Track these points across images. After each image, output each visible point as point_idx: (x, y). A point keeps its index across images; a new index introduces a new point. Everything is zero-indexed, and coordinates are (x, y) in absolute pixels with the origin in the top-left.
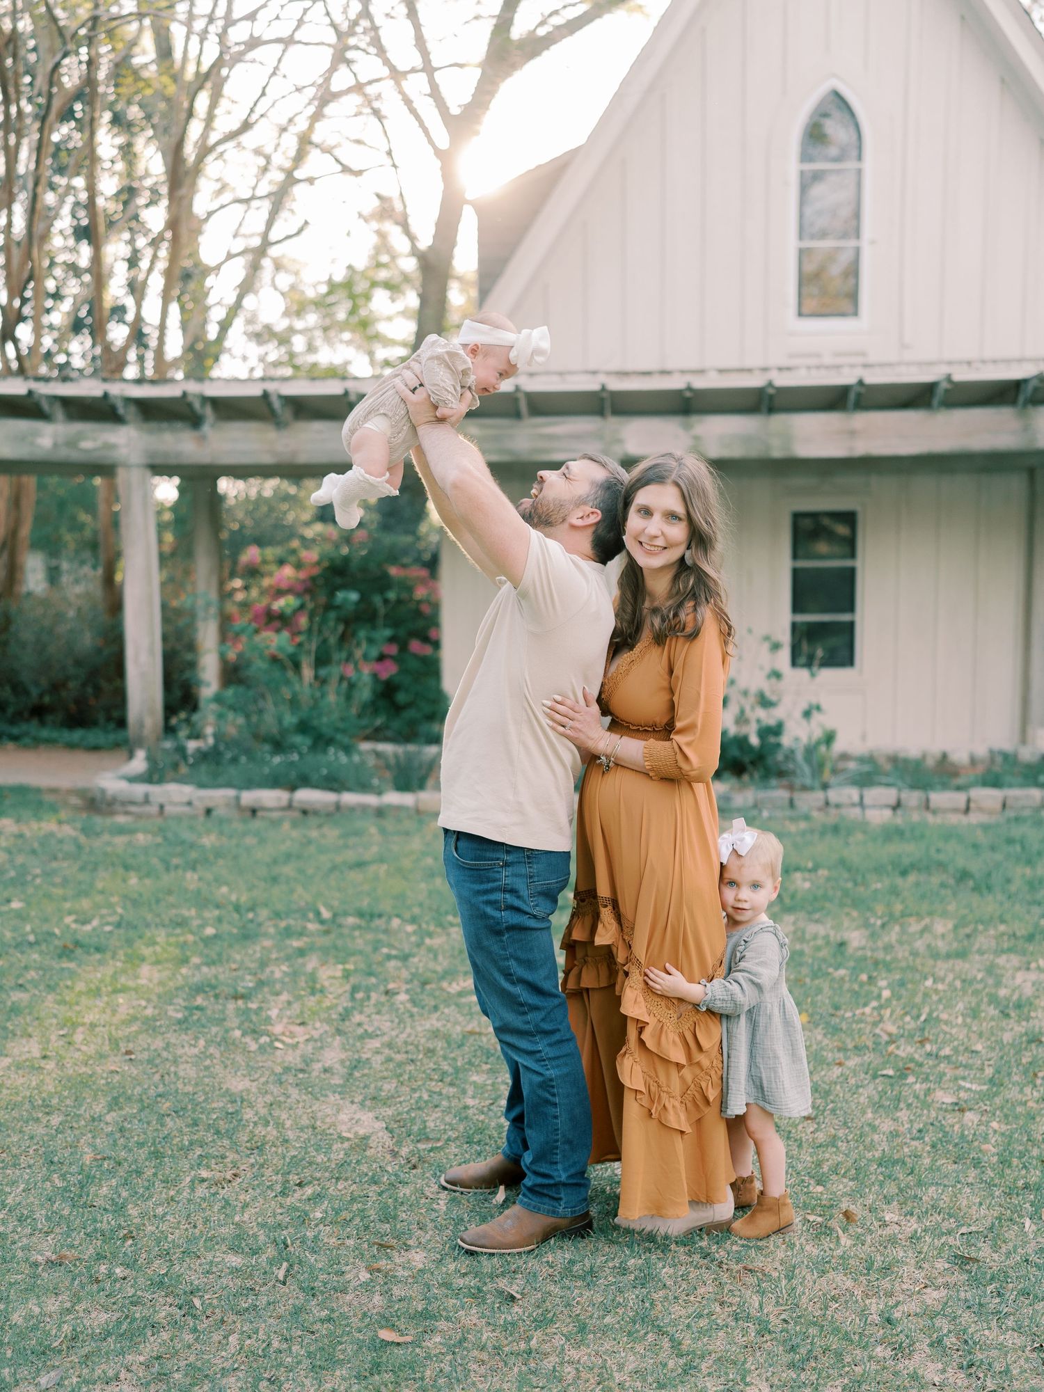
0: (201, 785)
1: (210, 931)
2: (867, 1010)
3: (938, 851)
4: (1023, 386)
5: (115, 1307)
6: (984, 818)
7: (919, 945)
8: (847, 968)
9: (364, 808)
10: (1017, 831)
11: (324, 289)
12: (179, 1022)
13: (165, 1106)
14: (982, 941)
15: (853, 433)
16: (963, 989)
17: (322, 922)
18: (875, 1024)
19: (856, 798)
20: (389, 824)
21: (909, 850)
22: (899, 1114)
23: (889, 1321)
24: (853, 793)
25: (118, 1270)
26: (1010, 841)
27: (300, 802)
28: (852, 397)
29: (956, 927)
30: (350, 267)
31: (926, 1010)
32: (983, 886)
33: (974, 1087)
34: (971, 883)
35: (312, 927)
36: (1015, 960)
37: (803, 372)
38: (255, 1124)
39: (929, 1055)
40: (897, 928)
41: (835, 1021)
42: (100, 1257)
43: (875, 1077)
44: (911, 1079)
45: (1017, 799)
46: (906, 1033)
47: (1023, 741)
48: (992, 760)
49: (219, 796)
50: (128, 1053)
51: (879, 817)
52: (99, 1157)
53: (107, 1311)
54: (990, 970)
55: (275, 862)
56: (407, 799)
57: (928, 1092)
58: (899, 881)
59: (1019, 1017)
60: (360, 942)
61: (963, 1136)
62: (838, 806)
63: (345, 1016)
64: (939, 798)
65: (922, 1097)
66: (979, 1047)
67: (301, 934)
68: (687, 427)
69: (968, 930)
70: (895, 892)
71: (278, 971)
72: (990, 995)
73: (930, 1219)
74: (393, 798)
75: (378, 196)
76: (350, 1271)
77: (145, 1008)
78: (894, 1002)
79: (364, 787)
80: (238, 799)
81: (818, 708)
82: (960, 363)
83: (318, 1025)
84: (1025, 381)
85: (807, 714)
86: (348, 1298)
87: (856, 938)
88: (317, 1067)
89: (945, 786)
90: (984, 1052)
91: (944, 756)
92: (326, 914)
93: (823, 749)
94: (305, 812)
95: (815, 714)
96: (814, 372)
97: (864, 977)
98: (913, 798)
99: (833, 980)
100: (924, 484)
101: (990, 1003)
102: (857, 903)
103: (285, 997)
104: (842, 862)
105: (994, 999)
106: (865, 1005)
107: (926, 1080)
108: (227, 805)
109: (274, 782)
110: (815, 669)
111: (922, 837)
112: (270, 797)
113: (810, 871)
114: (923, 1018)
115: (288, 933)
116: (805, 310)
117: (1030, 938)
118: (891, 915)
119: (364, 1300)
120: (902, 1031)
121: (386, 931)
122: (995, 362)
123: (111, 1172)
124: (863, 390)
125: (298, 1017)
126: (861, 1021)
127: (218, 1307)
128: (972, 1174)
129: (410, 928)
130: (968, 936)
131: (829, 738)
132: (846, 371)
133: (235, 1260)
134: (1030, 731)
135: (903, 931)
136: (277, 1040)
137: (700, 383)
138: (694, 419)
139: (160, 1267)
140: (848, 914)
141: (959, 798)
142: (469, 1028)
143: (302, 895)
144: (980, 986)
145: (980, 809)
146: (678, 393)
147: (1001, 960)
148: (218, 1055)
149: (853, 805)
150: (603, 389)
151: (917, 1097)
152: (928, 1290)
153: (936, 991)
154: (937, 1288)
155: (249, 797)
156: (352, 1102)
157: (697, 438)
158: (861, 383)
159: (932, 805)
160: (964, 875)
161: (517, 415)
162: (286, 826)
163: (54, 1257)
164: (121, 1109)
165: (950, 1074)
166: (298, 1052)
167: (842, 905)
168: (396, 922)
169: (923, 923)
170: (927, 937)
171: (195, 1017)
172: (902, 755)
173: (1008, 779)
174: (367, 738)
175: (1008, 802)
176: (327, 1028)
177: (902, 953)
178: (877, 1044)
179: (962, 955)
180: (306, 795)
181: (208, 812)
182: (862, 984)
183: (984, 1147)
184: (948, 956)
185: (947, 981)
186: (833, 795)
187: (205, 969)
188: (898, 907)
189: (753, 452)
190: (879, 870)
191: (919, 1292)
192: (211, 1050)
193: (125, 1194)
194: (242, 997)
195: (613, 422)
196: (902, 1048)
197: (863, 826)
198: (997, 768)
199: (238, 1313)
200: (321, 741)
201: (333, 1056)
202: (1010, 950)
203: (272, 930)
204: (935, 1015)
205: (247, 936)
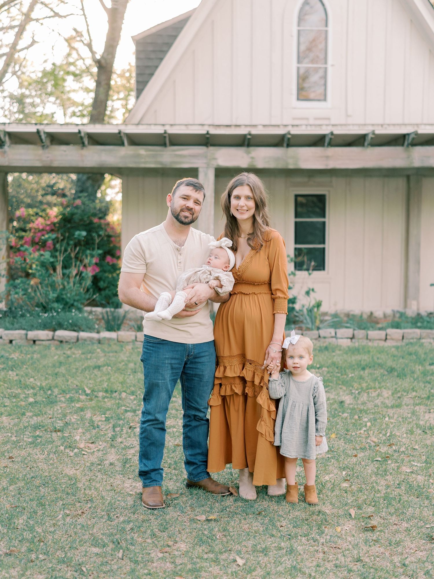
0: (7, 329)
1: (31, 400)
2: (362, 431)
3: (378, 358)
4: (407, 137)
5: (45, 572)
6: (394, 344)
7: (378, 402)
8: (348, 413)
9: (91, 339)
10: (412, 349)
11: (40, 75)
12: (31, 443)
13: (37, 482)
14: (406, 400)
15: (327, 157)
16: (403, 421)
17: (87, 395)
18: (367, 438)
19: (333, 334)
20: (105, 347)
21: (365, 358)
22: (387, 477)
23: (404, 565)
24: (332, 331)
25: (41, 556)
26: (410, 354)
27: (59, 337)
28: (327, 140)
29: (393, 394)
30: (54, 64)
31: (389, 431)
32: (401, 375)
33: (419, 465)
34: (396, 374)
35: (83, 397)
36: (422, 408)
37: (304, 127)
38: (85, 489)
39: (395, 451)
40: (366, 395)
41: (348, 437)
42: (30, 551)
43: (373, 462)
44: (389, 462)
45: (408, 333)
46: (382, 441)
47: (405, 306)
48: (394, 316)
49: (17, 334)
50: (10, 458)
51: (346, 343)
52: (13, 506)
53: (41, 574)
54: (413, 413)
55: (54, 366)
56: (113, 335)
57: (398, 467)
58: (362, 372)
59: (431, 433)
60: (109, 403)
61: (419, 486)
62: (325, 338)
63: (113, 439)
64: (373, 334)
65: (396, 469)
66: (417, 447)
67: (79, 401)
68: (248, 153)
69: (399, 395)
70: (361, 378)
71: (74, 418)
72: (416, 424)
73: (412, 522)
74: (106, 334)
75: (75, 30)
76: (153, 553)
77: (11, 437)
78: (373, 428)
79: (90, 329)
80: (27, 335)
81: (313, 290)
82: (378, 125)
83: (101, 443)
84: (408, 134)
85: (308, 293)
86: (155, 565)
87: (348, 400)
88: (107, 463)
89: (374, 329)
90: (419, 449)
91: (372, 313)
92: (88, 391)
93: (316, 309)
94: (61, 342)
95: (312, 293)
96: (309, 128)
97: (356, 417)
98: (360, 333)
99: (342, 418)
100: (358, 182)
101: (417, 428)
102: (345, 383)
103: (80, 430)
104: (334, 364)
105: (418, 426)
106: (360, 429)
107: (396, 462)
108: (21, 338)
109: (44, 327)
110: (310, 272)
111: (369, 352)
112: (43, 334)
113: (318, 368)
114: (388, 435)
115: (71, 400)
116: (300, 98)
117: (428, 398)
118: (362, 388)
119: (163, 565)
120: (380, 441)
121: (120, 399)
122: (394, 125)
123: (22, 513)
124: (333, 137)
125: (89, 439)
126: (360, 437)
127: (94, 570)
128: (426, 502)
129: (132, 397)
130: (399, 398)
131: (319, 305)
132: (324, 127)
133: (96, 550)
134: (409, 302)
135: (369, 397)
136: (82, 450)
137: (254, 132)
138: (251, 149)
139: (60, 554)
140: (341, 388)
141: (382, 334)
142: (176, 443)
143: (74, 382)
144: (411, 420)
145: (392, 339)
146: (245, 136)
147: (417, 408)
148: (55, 458)
149: (332, 337)
150: (208, 133)
151: (393, 470)
152: (417, 552)
153: (392, 423)
154: (422, 551)
155: (32, 334)
156: (129, 478)
157: (252, 158)
158: (332, 133)
159: (369, 337)
160: (391, 370)
161: (164, 145)
162: (53, 348)
163: (8, 551)
164: (16, 484)
165: (407, 459)
166: (95, 456)
167: (337, 384)
168: (124, 395)
169: (377, 392)
170: (381, 399)
171: (39, 441)
172: (352, 313)
173: (403, 325)
174: (89, 305)
175: (405, 335)
176: (106, 445)
177: (370, 405)
178: (370, 447)
179: (399, 406)
180: (61, 333)
181: (11, 342)
182: (356, 420)
183: (429, 490)
184: (392, 407)
185: (395, 418)
186: (322, 332)
187: (35, 418)
188: (364, 385)
189: (280, 166)
190: (351, 367)
191: (414, 553)
192: (51, 456)
193: (31, 522)
194: (59, 431)
195: (212, 149)
196: (382, 448)
197: (339, 347)
198: (397, 319)
199: (104, 573)
200: (68, 306)
201: (112, 457)
202: (420, 404)
203: (63, 399)
204: (393, 433)
205: (51, 402)
